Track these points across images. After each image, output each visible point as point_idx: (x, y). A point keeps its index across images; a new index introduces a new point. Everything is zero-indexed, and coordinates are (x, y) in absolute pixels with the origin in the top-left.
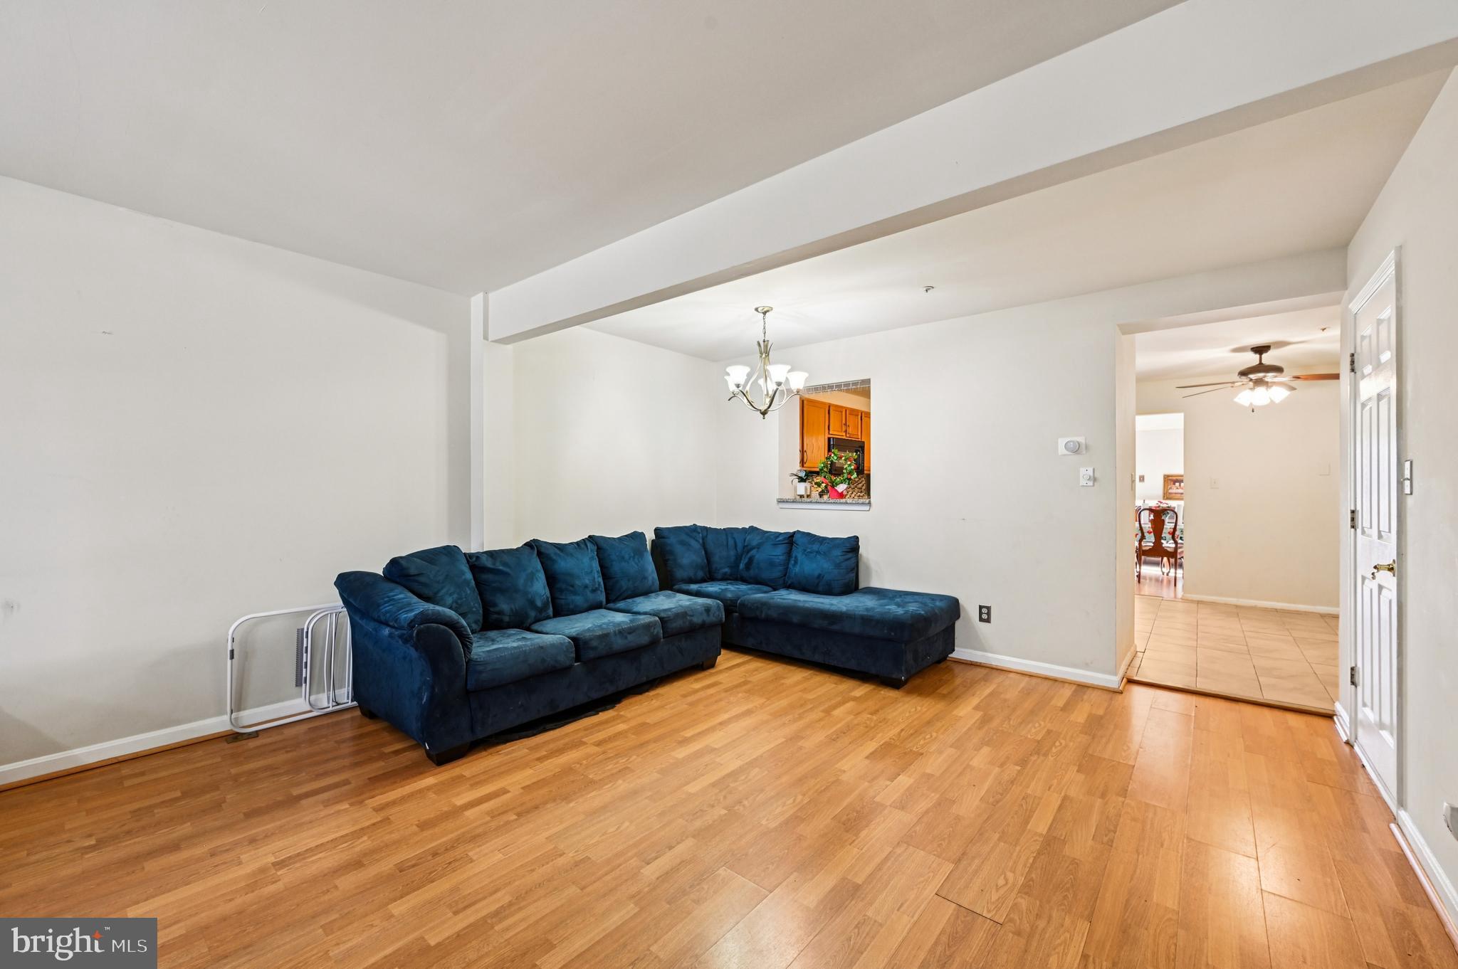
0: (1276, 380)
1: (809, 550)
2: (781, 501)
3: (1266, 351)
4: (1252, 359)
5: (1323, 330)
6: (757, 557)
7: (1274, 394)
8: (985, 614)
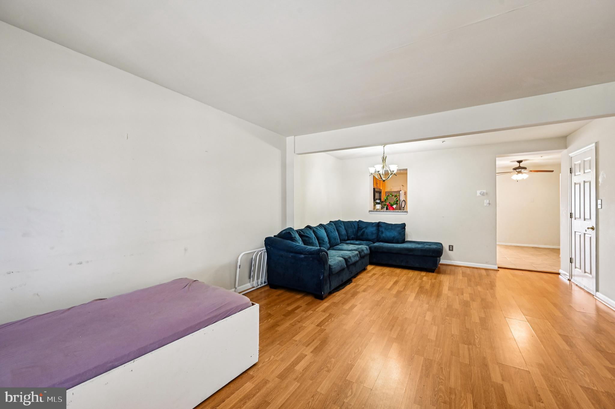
0: (525, 172)
1: (387, 228)
2: (370, 211)
3: (521, 162)
4: (517, 165)
5: (542, 157)
6: (366, 231)
7: (524, 176)
8: (451, 248)
